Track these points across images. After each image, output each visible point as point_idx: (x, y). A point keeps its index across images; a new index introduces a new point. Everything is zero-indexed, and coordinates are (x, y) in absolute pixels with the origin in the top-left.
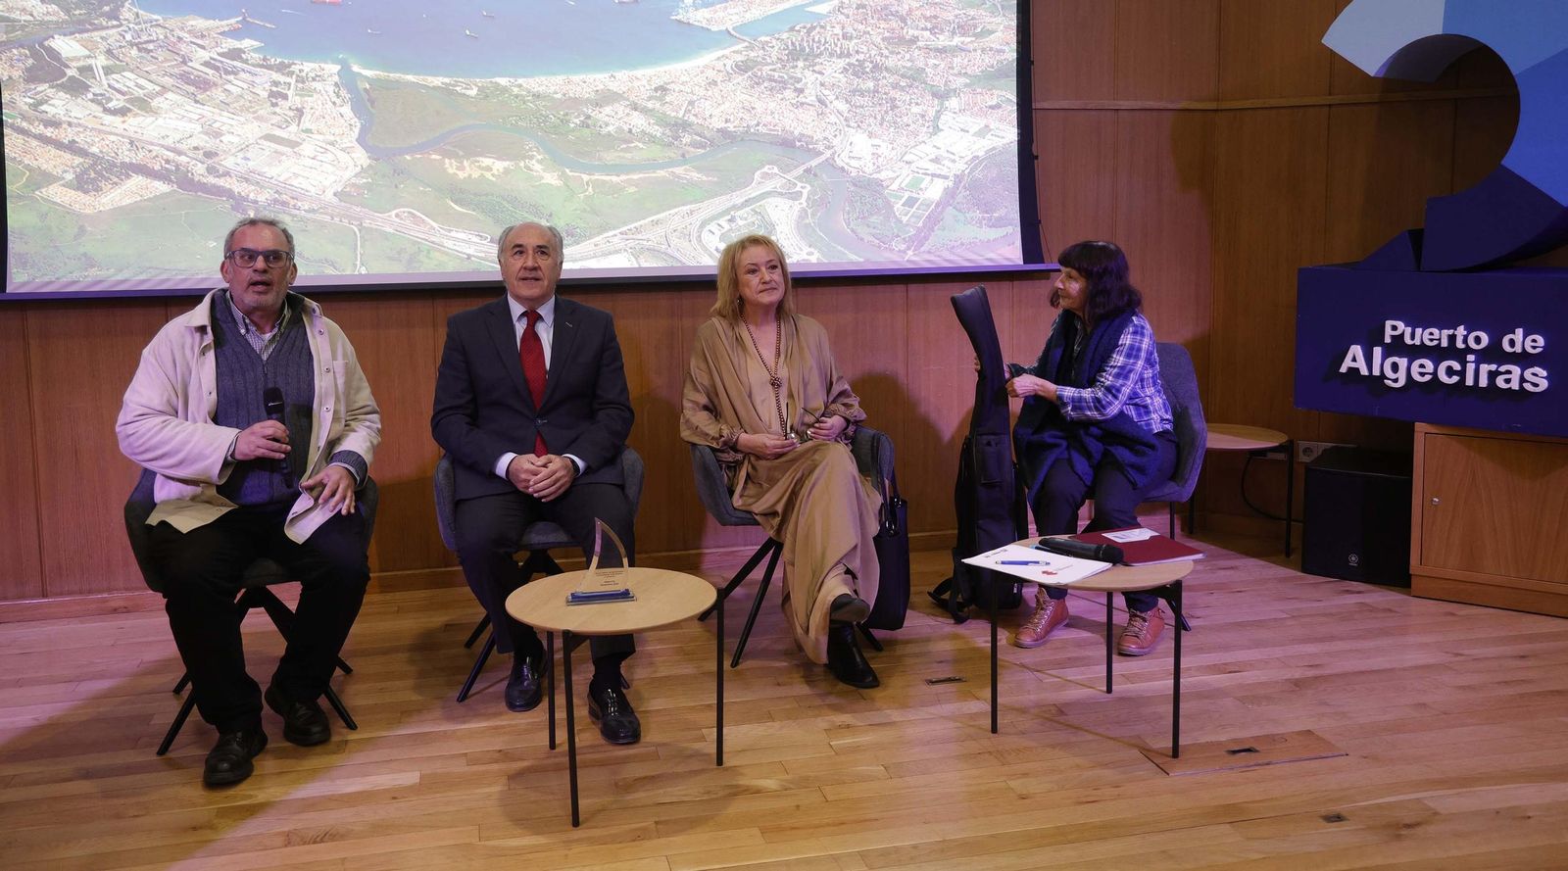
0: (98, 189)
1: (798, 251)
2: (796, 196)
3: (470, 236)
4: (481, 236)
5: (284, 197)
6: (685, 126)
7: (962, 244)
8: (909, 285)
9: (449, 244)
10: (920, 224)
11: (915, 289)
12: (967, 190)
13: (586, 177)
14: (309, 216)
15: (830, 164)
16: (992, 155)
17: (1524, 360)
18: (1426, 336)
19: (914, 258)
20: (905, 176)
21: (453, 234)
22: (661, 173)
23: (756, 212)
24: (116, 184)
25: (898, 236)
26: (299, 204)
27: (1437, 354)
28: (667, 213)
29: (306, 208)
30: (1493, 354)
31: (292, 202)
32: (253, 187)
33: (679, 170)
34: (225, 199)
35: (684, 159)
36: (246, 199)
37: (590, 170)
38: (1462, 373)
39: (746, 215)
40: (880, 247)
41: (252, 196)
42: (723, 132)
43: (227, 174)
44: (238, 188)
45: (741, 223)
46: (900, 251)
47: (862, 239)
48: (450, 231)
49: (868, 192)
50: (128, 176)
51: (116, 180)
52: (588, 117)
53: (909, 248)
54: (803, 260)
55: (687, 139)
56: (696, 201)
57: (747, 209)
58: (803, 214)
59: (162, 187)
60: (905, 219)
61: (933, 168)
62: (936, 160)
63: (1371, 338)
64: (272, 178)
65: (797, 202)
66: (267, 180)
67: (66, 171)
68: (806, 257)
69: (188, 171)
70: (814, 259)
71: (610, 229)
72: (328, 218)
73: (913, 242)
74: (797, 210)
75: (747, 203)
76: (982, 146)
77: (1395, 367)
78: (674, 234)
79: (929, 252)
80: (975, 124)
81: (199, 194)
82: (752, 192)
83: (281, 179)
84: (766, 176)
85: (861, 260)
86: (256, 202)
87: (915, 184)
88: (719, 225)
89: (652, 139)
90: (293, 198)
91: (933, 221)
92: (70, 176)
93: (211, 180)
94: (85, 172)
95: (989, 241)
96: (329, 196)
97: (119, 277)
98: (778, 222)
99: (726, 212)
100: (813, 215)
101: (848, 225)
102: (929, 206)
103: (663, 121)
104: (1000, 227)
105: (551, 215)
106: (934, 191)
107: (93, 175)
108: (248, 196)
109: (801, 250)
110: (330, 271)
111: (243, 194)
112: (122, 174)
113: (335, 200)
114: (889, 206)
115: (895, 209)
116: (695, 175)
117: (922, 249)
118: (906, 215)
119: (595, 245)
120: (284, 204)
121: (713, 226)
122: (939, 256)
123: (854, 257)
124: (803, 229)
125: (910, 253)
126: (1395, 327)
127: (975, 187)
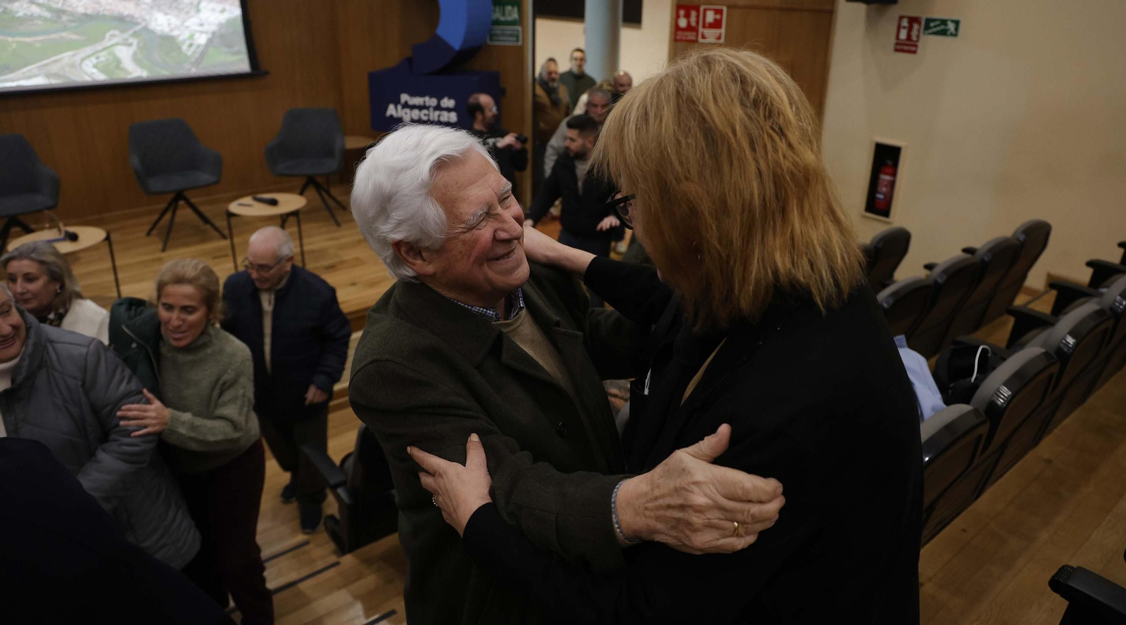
1: (135, 71)
2: (130, 45)
6: (63, 12)
7: (219, 64)
10: (197, 56)
12: (219, 38)
13: (10, 39)
15: (146, 29)
16: (230, 22)
17: (449, 110)
18: (417, 101)
20: (186, 34)
22: (54, 36)
25: (186, 61)
27: (421, 108)
28: (61, 55)
30: (438, 108)
33: (64, 34)
35: (65, 29)
37: (13, 35)
38: (429, 115)
42: (86, 15)
46: (188, 68)
47: (168, 64)
49: (168, 42)
52: (5, 8)
55: (65, 18)
56: (76, 49)
58: (135, 54)
60: (189, 54)
61: (200, 29)
62: (201, 25)
63: (397, 102)
65: (131, 48)
71: (29, 65)
73: (195, 64)
74: (131, 52)
75: (104, 49)
76: (223, 18)
77: (406, 113)
78: (67, 66)
79: (204, 67)
80: (219, 7)
82: (106, 43)
84: (113, 36)
85: (169, 73)
87: (191, 37)
89: (45, 19)
91: (203, 54)
95: (232, 62)
98: (123, 57)
99: (93, 54)
100: (141, 54)
101: (160, 57)
102: (200, 47)
103: (50, 9)
104: (237, 55)
106: (202, 40)
109: (137, 70)
114: (180, 48)
115: (183, 49)
116: (74, 37)
117: (200, 66)
118: (189, 52)
119: (23, 74)
121: (87, 62)
122: (208, 70)
123: (164, 72)
124: (135, 59)
125: (194, 68)
126: (404, 97)
127: (222, 36)
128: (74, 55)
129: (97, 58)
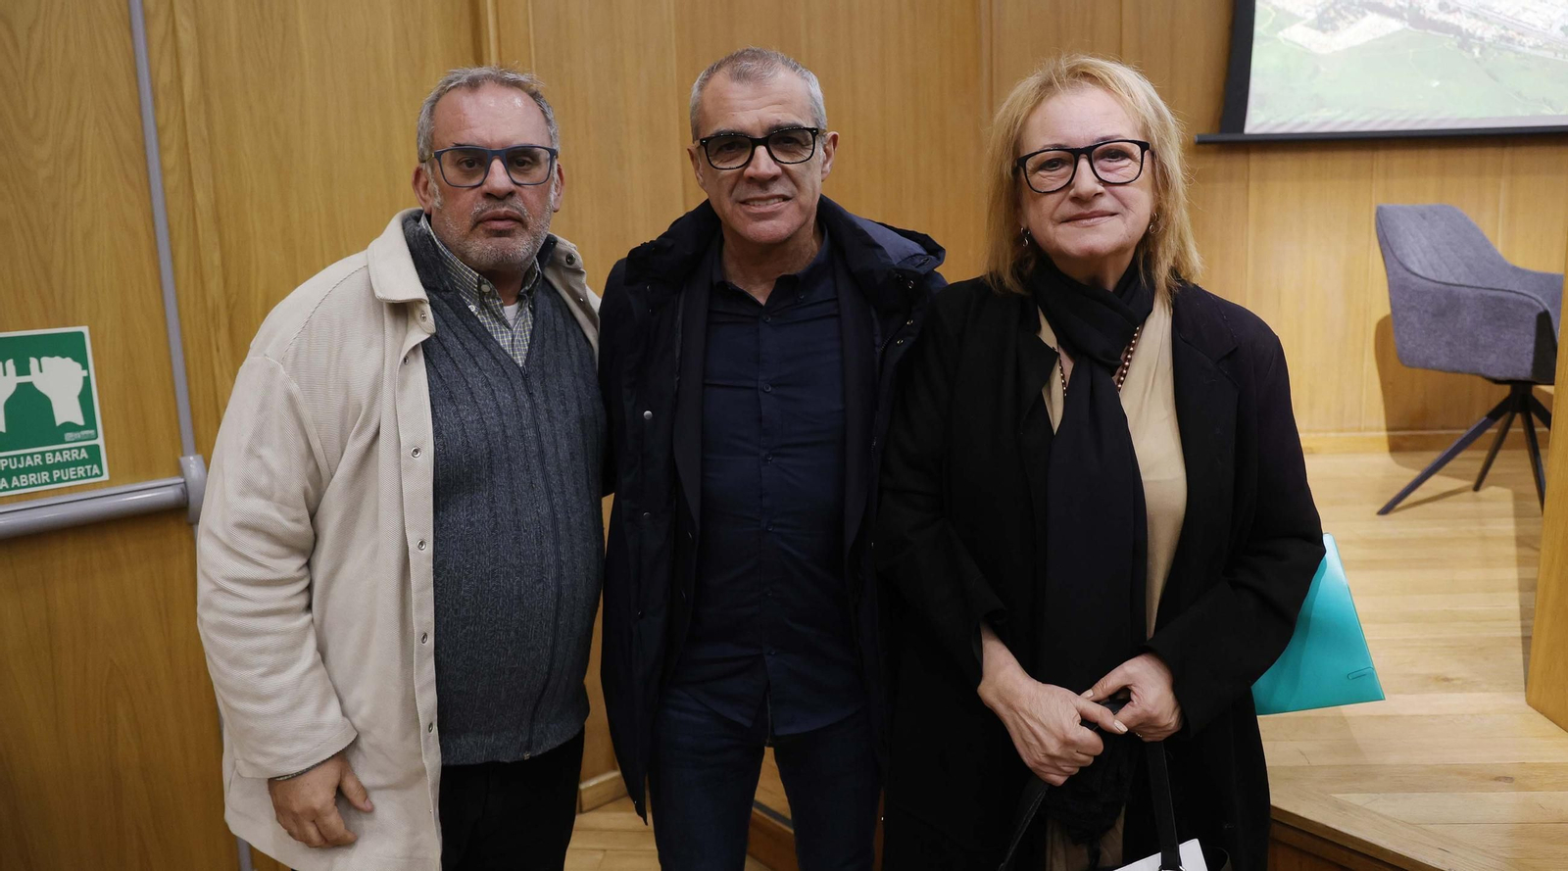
0: (1335, 29)
5: (1511, 33)
14: (1534, 52)
24: (1352, 23)
26: (1524, 40)
29: (1531, 44)
31: (1518, 38)
32: (1480, 23)
34: (1452, 36)
36: (1472, 36)
41: (1479, 33)
43: (1458, 10)
44: (1466, 23)
50: (1364, 15)
51: (1352, 18)
59: (1394, 25)
64: (1500, 14)
66: (1496, 15)
67: (1308, 11)
69: (1420, 8)
72: (1550, 55)
81: (1429, 31)
83: (1510, 14)
86: (1481, 39)
90: (1519, 34)
92: (1312, 16)
93: (1442, 17)
94: (1326, 11)
96: (1556, 31)
97: (1345, 118)
107: (1332, 14)
108: (1475, 32)
110: (1548, 111)
111: (1470, 31)
112: (1359, 12)
113: (1561, 35)
120: (1510, 40)
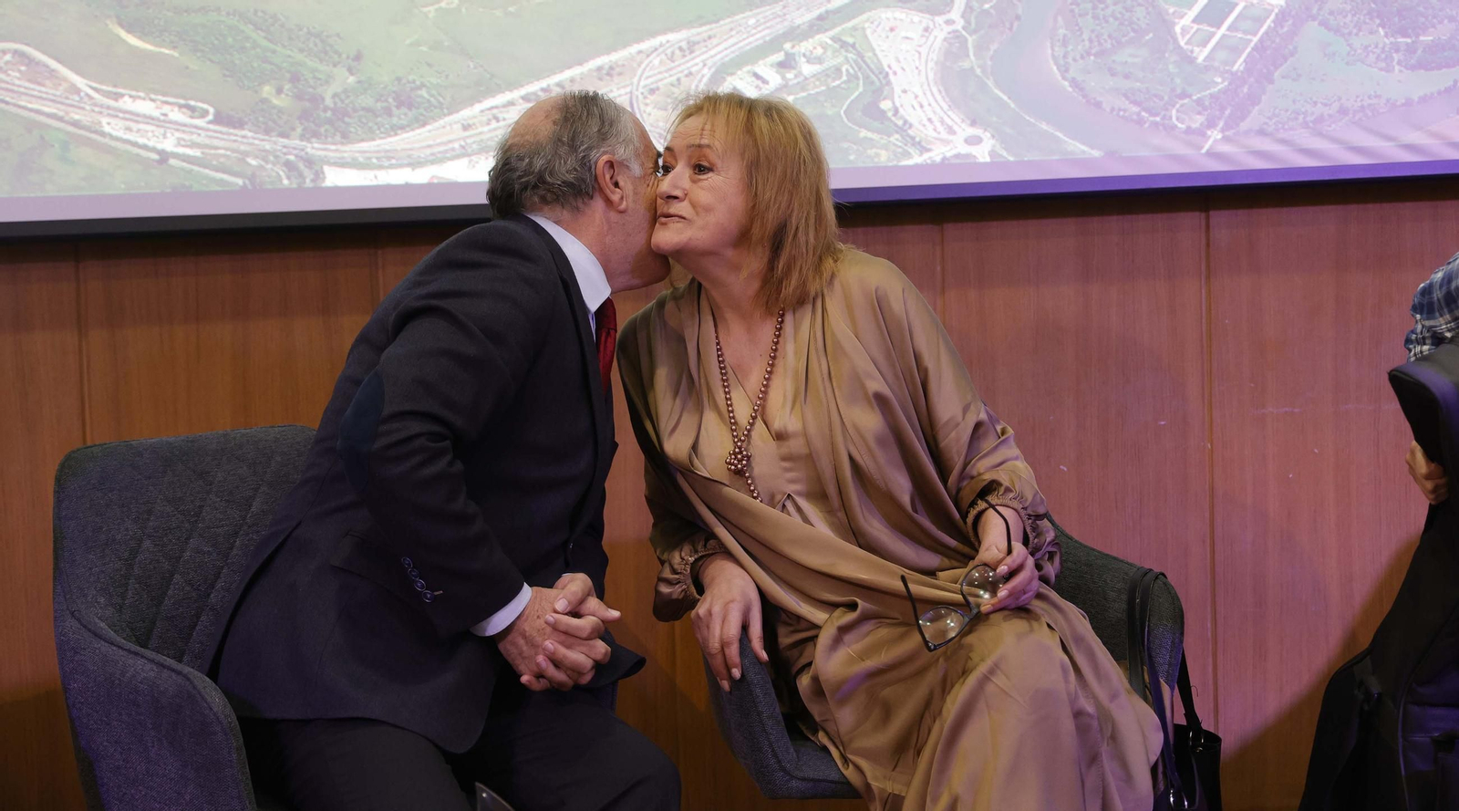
1: (944, 135)
3: (166, 109)
4: (192, 109)
7: (1343, 111)
8: (1211, 213)
9: (113, 127)
10: (1239, 65)
11: (1226, 225)
19: (1226, 148)
21: (126, 103)
23: (844, 45)
25: (1184, 95)
28: (634, 49)
39: (819, 51)
40: (1140, 122)
45: (807, 69)
46: (1189, 131)
47: (1098, 105)
48: (117, 97)
53: (1211, 124)
54: (957, 156)
56: (700, 21)
57: (824, 38)
58: (955, 49)
60: (1201, 55)
65: (940, 20)
68: (964, 149)
70: (982, 153)
71: (499, 90)
73: (1222, 109)
74: (939, 41)
78: (652, 98)
79: (1262, 133)
85: (1096, 153)
88: (757, 76)
91: (1272, 55)
95: (1408, 103)
98: (895, 67)
99: (773, 45)
100: (980, 48)
101: (1064, 71)
102: (1260, 21)
104: (1439, 67)
105: (358, 58)
109: (951, 131)
114: (1163, 23)
115: (1178, 29)
117: (1244, 126)
118: (1204, 44)
119: (466, 128)
122: (1283, 142)
123: (1078, 148)
125: (1215, 134)
128: (692, 46)
129: (783, 66)
